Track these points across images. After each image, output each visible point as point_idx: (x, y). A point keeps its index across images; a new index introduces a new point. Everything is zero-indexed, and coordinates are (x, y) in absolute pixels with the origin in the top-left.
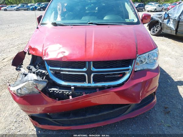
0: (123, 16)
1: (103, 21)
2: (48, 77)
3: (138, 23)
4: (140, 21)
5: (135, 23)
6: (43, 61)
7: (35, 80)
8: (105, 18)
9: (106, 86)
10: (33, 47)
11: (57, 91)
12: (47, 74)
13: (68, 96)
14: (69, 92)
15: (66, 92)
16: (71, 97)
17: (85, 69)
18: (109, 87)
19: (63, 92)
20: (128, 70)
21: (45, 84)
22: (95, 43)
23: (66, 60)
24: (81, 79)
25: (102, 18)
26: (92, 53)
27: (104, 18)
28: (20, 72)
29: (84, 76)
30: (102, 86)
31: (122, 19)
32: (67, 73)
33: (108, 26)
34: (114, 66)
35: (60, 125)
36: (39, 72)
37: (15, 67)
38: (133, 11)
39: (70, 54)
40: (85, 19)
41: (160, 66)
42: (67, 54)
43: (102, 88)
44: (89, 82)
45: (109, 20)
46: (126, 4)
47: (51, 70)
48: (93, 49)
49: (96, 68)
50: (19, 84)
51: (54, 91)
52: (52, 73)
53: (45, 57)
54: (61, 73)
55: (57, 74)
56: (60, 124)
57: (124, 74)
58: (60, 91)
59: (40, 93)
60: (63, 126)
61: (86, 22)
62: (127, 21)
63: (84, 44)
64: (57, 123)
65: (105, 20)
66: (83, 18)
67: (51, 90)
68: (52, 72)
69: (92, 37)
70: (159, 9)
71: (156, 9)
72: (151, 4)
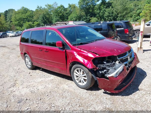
54: (123, 59)
70: (17, 34)
71: (15, 35)
72: (10, 32)
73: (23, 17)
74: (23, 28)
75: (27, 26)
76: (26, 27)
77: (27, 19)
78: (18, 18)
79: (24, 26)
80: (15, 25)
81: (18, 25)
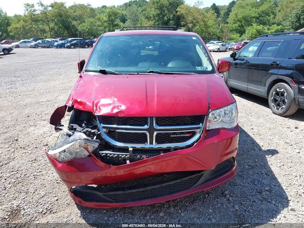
0: (193, 62)
1: (168, 69)
2: (99, 136)
3: (213, 72)
4: (216, 69)
5: (209, 71)
6: (95, 117)
7: (85, 139)
8: (170, 65)
9: (172, 148)
10: (79, 100)
11: (111, 154)
12: (99, 133)
13: (125, 160)
14: (126, 155)
15: (123, 155)
16: (128, 162)
17: (146, 127)
18: (176, 149)
19: (118, 155)
20: (199, 128)
21: (96, 145)
22: (158, 95)
23: (122, 115)
24: (142, 138)
25: (166, 65)
26: (155, 107)
27: (167, 64)
28: (62, 132)
29: (145, 135)
30: (167, 147)
31: (192, 67)
32: (124, 131)
33: (174, 75)
34: (181, 123)
35: (112, 202)
36: (88, 131)
37: (54, 126)
38: (206, 57)
39: (128, 109)
40: (143, 66)
41: (239, 124)
42: (123, 107)
43: (167, 150)
44: (151, 143)
45: (174, 68)
46: (197, 46)
47: (104, 127)
48: (156, 103)
49: (160, 126)
50: (63, 146)
51: (107, 154)
52: (104, 132)
53: (97, 112)
54: (117, 131)
55: (111, 133)
56: (112, 200)
57: (194, 134)
58: (114, 154)
59: (90, 156)
60: (116, 202)
61: (144, 70)
62: (199, 68)
63: (145, 97)
64: (108, 199)
65: (170, 67)
66: (140, 65)
67: (103, 154)
68: (104, 130)
69: (154, 88)
70: (223, 48)
71: (219, 49)
72: (213, 43)
73: (251, 14)
74: (243, 37)
75: (252, 33)
76: (250, 35)
77: (257, 18)
78: (240, 17)
79: (246, 33)
80: (232, 31)
81: (238, 29)
